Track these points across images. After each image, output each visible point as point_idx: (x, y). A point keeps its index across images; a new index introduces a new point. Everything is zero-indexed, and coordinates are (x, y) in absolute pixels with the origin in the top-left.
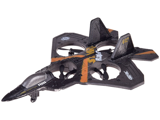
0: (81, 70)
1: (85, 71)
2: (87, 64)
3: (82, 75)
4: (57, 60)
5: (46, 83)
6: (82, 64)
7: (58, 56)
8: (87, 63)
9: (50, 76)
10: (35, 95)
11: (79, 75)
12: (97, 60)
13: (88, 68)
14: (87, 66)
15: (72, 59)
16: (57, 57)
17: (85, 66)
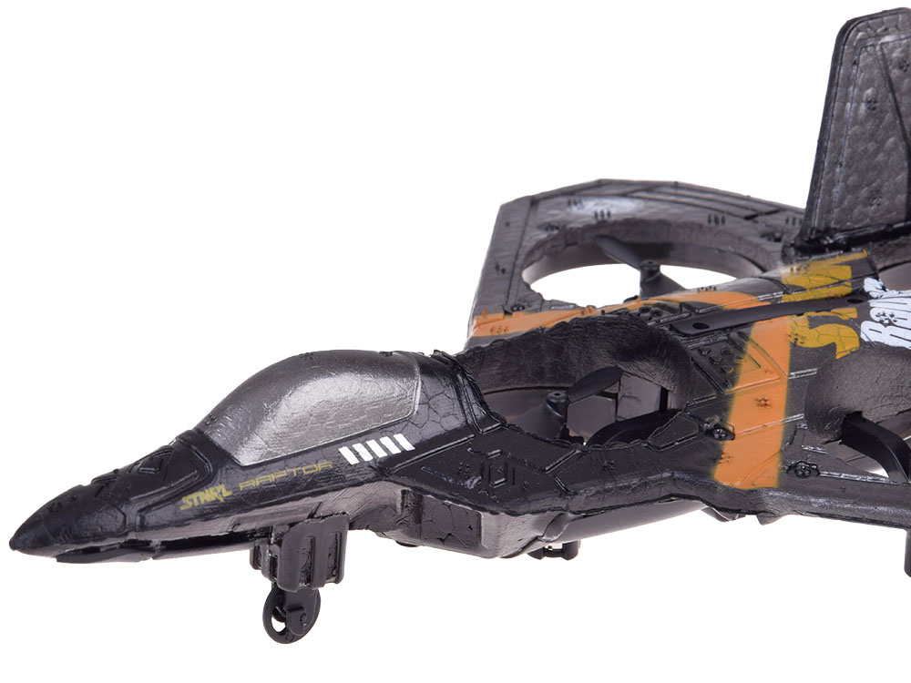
0: (731, 397)
1: (764, 403)
2: (783, 357)
3: (731, 435)
4: (520, 324)
5: (408, 447)
6: (740, 349)
7: (536, 306)
8: (788, 348)
9: (453, 394)
10: (303, 560)
11: (710, 433)
12: (874, 337)
13: (793, 384)
14: (785, 366)
15: (658, 314)
16: (518, 307)
17: (765, 364)
